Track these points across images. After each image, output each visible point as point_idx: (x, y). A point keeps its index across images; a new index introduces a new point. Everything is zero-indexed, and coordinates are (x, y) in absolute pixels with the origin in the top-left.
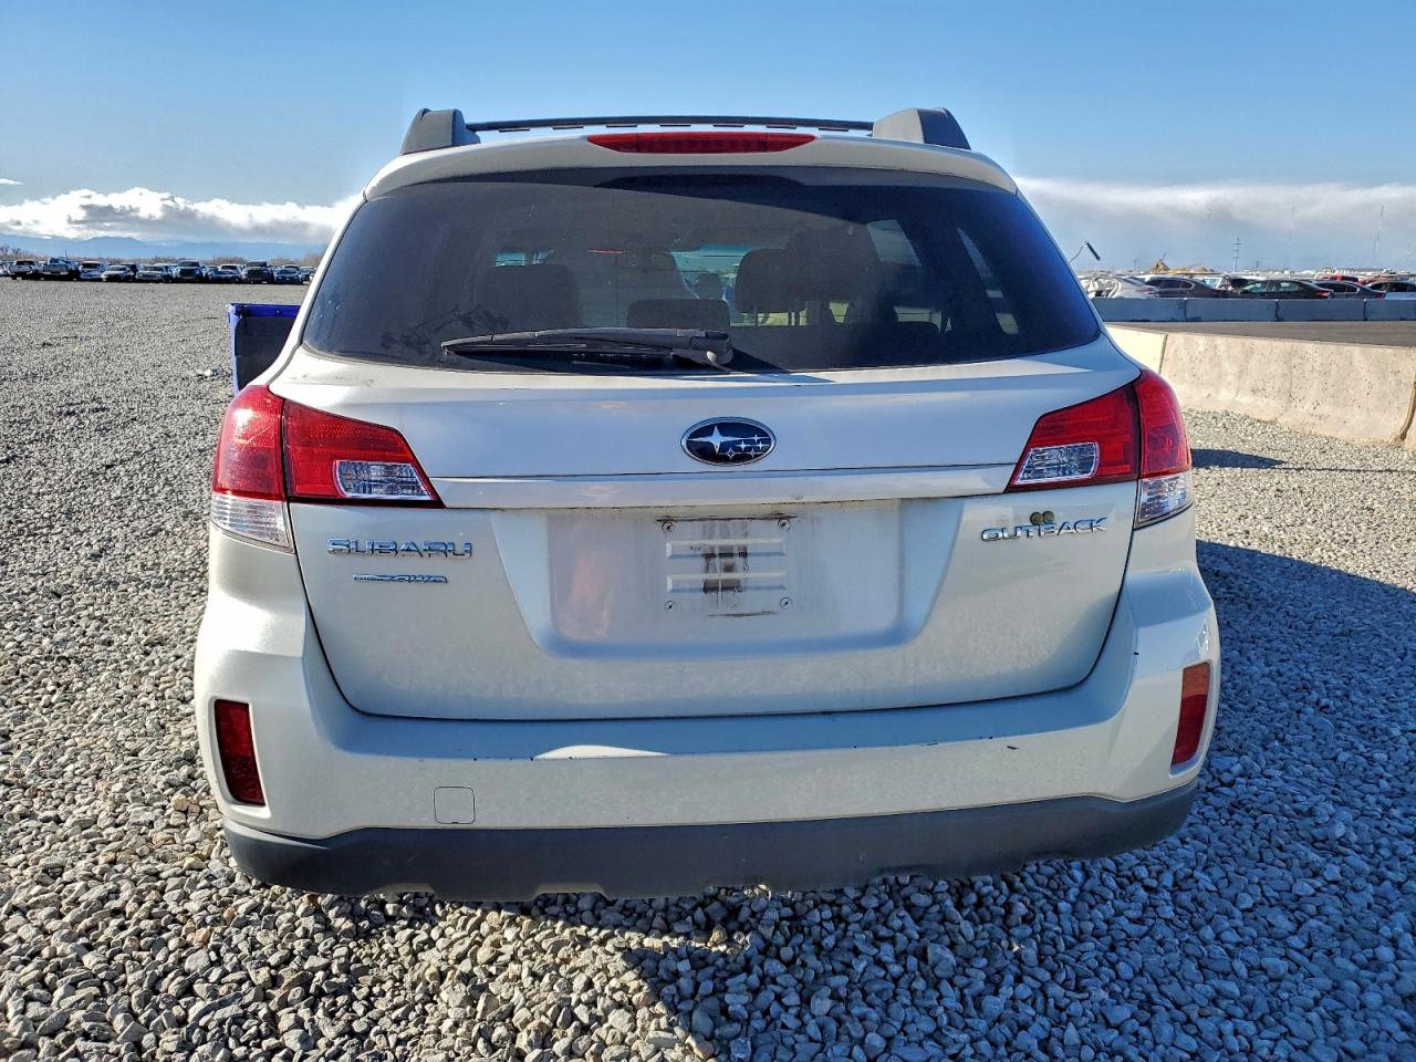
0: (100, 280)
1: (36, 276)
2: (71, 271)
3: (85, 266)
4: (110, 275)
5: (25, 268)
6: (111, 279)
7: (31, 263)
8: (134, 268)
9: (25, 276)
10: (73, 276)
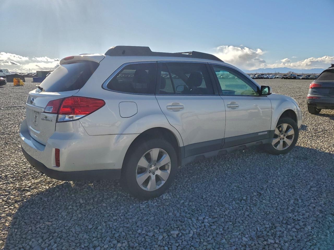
0: (300, 79)
1: (287, 78)
2: (294, 77)
3: (298, 76)
4: (302, 78)
5: (285, 76)
6: (303, 79)
7: (286, 75)
8: (309, 76)
9: (285, 78)
10: (295, 78)
